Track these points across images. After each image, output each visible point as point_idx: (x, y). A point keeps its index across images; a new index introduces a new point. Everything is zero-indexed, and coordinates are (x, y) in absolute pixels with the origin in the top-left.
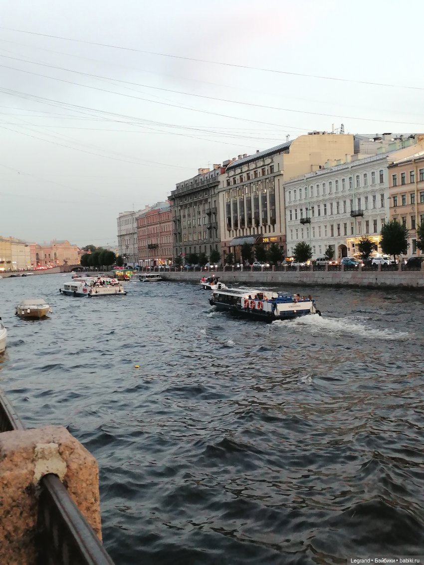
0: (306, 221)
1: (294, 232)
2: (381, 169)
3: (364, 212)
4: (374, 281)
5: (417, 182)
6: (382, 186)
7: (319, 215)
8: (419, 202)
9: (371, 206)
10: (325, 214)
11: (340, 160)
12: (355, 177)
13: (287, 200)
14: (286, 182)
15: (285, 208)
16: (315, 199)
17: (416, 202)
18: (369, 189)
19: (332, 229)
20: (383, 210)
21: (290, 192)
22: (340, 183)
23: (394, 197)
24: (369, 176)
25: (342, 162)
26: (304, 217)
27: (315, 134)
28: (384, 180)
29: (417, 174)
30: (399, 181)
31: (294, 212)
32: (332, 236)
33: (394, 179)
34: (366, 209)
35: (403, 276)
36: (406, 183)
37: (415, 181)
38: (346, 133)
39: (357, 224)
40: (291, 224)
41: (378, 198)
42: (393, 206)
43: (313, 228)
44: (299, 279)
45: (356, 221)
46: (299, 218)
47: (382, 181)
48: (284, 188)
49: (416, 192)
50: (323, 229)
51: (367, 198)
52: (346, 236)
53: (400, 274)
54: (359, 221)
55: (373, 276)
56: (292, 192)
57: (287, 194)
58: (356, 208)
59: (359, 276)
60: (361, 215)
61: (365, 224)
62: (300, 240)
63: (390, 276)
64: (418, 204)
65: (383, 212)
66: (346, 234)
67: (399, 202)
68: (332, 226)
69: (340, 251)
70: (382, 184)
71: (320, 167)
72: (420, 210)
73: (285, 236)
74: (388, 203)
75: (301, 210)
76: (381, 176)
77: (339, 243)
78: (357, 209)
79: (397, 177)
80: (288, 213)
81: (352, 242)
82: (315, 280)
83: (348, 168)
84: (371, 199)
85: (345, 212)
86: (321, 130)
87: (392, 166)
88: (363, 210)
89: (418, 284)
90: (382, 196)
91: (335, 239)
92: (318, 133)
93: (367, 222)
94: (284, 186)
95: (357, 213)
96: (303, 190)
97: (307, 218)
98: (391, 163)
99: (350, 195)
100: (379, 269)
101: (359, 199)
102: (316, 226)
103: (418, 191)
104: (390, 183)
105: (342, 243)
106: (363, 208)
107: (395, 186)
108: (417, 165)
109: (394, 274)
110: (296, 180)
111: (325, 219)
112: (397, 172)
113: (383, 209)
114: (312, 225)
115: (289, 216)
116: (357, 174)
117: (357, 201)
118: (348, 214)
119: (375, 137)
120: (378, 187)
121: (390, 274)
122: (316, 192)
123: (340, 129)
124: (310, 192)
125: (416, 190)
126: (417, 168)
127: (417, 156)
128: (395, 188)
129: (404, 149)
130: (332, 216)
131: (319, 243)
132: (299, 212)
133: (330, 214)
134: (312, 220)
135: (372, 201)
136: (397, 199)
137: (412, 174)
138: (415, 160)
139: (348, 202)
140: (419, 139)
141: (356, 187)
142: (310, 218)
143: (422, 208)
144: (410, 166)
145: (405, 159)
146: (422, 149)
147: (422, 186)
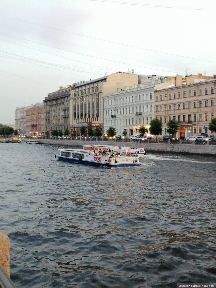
0: (113, 117)
1: (108, 122)
2: (151, 92)
3: (142, 113)
4: (146, 148)
5: (168, 100)
6: (151, 101)
7: (120, 113)
8: (168, 110)
9: (145, 110)
10: (123, 113)
11: (131, 87)
12: (138, 96)
13: (105, 105)
14: (105, 96)
15: (104, 109)
16: (118, 106)
17: (167, 110)
18: (145, 102)
19: (126, 121)
21: (106, 101)
22: (131, 98)
23: (157, 107)
24: (145, 96)
25: (132, 88)
26: (113, 114)
27: (119, 73)
28: (152, 98)
29: (168, 96)
30: (159, 99)
31: (108, 112)
32: (126, 124)
34: (143, 112)
35: (160, 146)
36: (163, 100)
37: (167, 99)
38: (135, 73)
39: (139, 119)
40: (106, 118)
41: (149, 107)
42: (156, 111)
43: (117, 120)
45: (138, 117)
46: (110, 114)
47: (151, 99)
48: (103, 99)
49: (167, 105)
50: (122, 121)
51: (144, 106)
53: (158, 145)
54: (140, 117)
55: (145, 145)
56: (107, 101)
57: (105, 102)
59: (139, 145)
60: (141, 115)
61: (142, 119)
62: (110, 126)
63: (153, 146)
65: (151, 114)
66: (133, 124)
68: (126, 119)
69: (130, 132)
70: (151, 100)
71: (121, 89)
72: (169, 114)
73: (103, 123)
74: (154, 109)
75: (111, 111)
76: (151, 96)
77: (129, 128)
78: (139, 112)
79: (158, 97)
80: (105, 112)
81: (136, 128)
83: (135, 91)
84: (145, 107)
85: (133, 113)
86: (122, 71)
87: (156, 91)
88: (141, 113)
89: (167, 150)
90: (151, 106)
91: (127, 126)
92: (121, 73)
93: (144, 118)
94: (103, 98)
95: (139, 114)
96: (113, 100)
97: (114, 115)
98: (156, 90)
99: (136, 104)
100: (148, 142)
101: (140, 107)
102: (119, 119)
103: (168, 104)
104: (155, 100)
105: (131, 128)
106: (142, 111)
107: (157, 101)
108: (168, 91)
109: (155, 144)
110: (109, 95)
111: (123, 116)
112: (159, 94)
113: (151, 112)
114: (117, 119)
115: (105, 113)
116: (139, 94)
118: (135, 114)
119: (149, 76)
120: (149, 101)
121: (153, 144)
122: (119, 102)
123: (132, 72)
124: (116, 102)
125: (167, 104)
126: (168, 93)
127: (168, 87)
128: (157, 102)
129: (162, 83)
130: (126, 114)
131: (120, 127)
132: (110, 111)
133: (126, 113)
134: (117, 116)
135: (146, 108)
136: (158, 108)
137: (166, 96)
138: (167, 89)
139: (135, 108)
140: (169, 79)
141: (138, 101)
142: (115, 115)
143: (170, 113)
144: (165, 92)
145: (163, 88)
146: (171, 84)
147: (170, 102)
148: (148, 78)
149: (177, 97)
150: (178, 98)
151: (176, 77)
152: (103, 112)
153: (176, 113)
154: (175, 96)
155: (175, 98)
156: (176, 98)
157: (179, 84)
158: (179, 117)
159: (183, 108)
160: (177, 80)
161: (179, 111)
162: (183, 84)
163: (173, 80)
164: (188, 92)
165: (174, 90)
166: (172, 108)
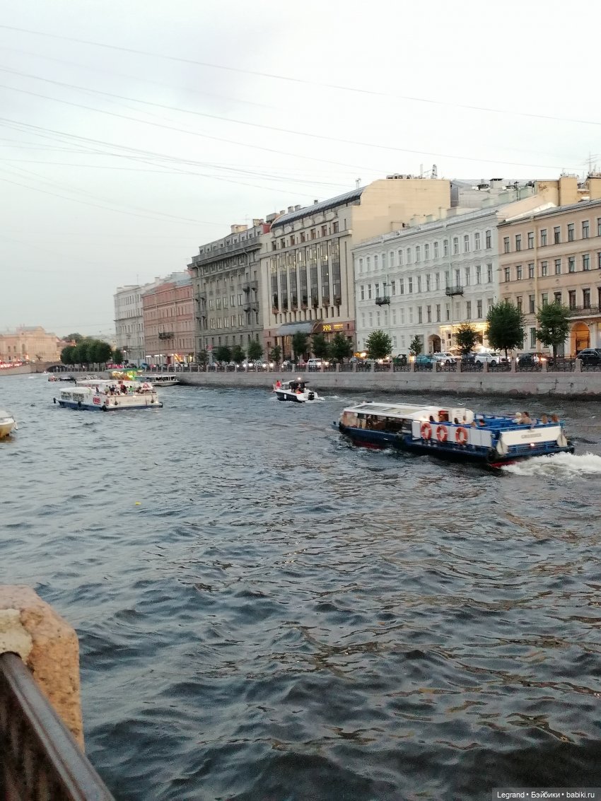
0: (382, 302)
1: (367, 317)
2: (488, 229)
3: (464, 289)
4: (478, 386)
5: (538, 248)
6: (489, 254)
7: (402, 292)
8: (540, 275)
9: (474, 281)
10: (411, 291)
11: (431, 215)
12: (452, 240)
13: (358, 271)
14: (356, 246)
15: (355, 283)
16: (396, 271)
17: (535, 276)
18: (472, 257)
19: (420, 313)
20: (491, 287)
21: (361, 260)
22: (431, 247)
23: (506, 269)
24: (472, 239)
25: (434, 219)
26: (381, 295)
27: (396, 178)
28: (492, 245)
29: (537, 237)
30: (513, 247)
31: (366, 289)
32: (420, 322)
33: (506, 243)
34: (468, 285)
35: (516, 380)
36: (522, 248)
37: (535, 247)
38: (439, 177)
39: (455, 305)
40: (362, 306)
41: (484, 269)
42: (504, 281)
43: (394, 311)
44: (373, 383)
45: (452, 301)
46: (374, 296)
47: (489, 245)
48: (353, 254)
49: (535, 262)
50: (407, 312)
51: (468, 270)
52: (439, 323)
53: (513, 377)
54: (458, 301)
55: (475, 379)
56: (365, 260)
57: (357, 262)
58: (453, 284)
59: (457, 378)
60: (460, 293)
61: (466, 305)
62: (375, 328)
63: (498, 379)
64: (538, 278)
65: (490, 289)
66: (439, 320)
67: (513, 275)
68: (420, 308)
69: (430, 343)
70: (489, 249)
71: (403, 225)
72: (542, 287)
73: (355, 322)
74: (497, 276)
75: (377, 285)
76: (488, 238)
77: (429, 332)
78: (455, 285)
79: (510, 240)
80: (359, 290)
81: (447, 332)
82: (396, 383)
83: (442, 227)
84: (473, 271)
85: (438, 289)
86: (405, 173)
87: (504, 225)
88: (462, 287)
89: (537, 389)
90: (490, 266)
91: (423, 327)
92: (401, 177)
93: (469, 303)
94: (353, 251)
95: (455, 291)
96: (380, 257)
97: (385, 297)
98: (501, 220)
99: (444, 265)
100: (485, 369)
101: (458, 271)
102: (397, 308)
103: (538, 260)
104: (500, 250)
105: (434, 332)
106: (463, 283)
107: (507, 253)
108: (540, 223)
109: (504, 376)
110: (369, 243)
111: (410, 299)
112: (511, 233)
113: (490, 285)
114: (392, 307)
115: (360, 294)
116: (455, 236)
117: (454, 273)
118: (443, 293)
119: (480, 183)
120: (483, 255)
121: (499, 376)
122: (398, 260)
123: (431, 172)
124: (389, 261)
125: (535, 259)
126: (537, 229)
127: (537, 211)
128: (507, 255)
129: (519, 201)
130: (419, 294)
131: (402, 332)
132: (374, 288)
133: (417, 291)
134: (392, 301)
135: (475, 274)
136: (510, 271)
137: (531, 236)
138: (535, 217)
139: (442, 276)
140: (540, 187)
141: (453, 254)
142: (389, 297)
143: (545, 284)
144: (529, 225)
145: (521, 216)
146: (545, 202)
147: (544, 253)
148: (477, 188)
149: (564, 237)
150: (567, 240)
151: (558, 182)
152: (355, 292)
153: (561, 285)
154: (557, 235)
155: (557, 242)
156: (561, 240)
157: (569, 199)
158: (572, 294)
159: (581, 270)
160: (562, 191)
161: (572, 276)
162: (582, 200)
163: (552, 191)
164: (596, 221)
165: (556, 219)
166: (551, 269)
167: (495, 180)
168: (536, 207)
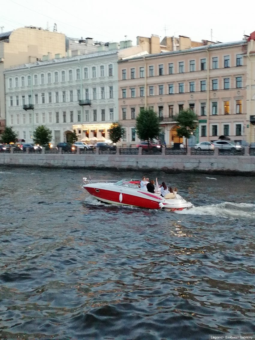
0: (29, 108)
1: (15, 118)
2: (110, 63)
3: (92, 101)
4: (134, 165)
5: (147, 77)
6: (111, 79)
7: (43, 102)
8: (148, 95)
9: (99, 96)
10: (50, 101)
11: (59, 54)
12: (83, 69)
13: (8, 86)
14: (7, 70)
15: (5, 94)
16: (39, 88)
17: (145, 95)
18: (98, 81)
19: (57, 116)
20: (112, 101)
21: (11, 79)
22: (67, 74)
23: (123, 90)
24: (98, 69)
25: (61, 56)
26: (27, 103)
27: (31, 28)
28: (113, 74)
29: (147, 70)
30: (128, 75)
31: (15, 99)
32: (58, 122)
33: (124, 73)
34: (94, 99)
35: (168, 160)
36: (135, 77)
37: (145, 76)
39: (85, 112)
40: (12, 110)
41: (107, 89)
42: (121, 97)
43: (37, 114)
46: (21, 104)
47: (111, 74)
48: (4, 75)
49: (145, 87)
50: (47, 116)
51: (95, 89)
52: (72, 123)
53: (164, 158)
54: (87, 109)
55: (133, 160)
56: (14, 80)
57: (8, 81)
58: (83, 98)
59: (117, 159)
60: (89, 104)
61: (93, 112)
63: (152, 160)
64: (147, 96)
65: (112, 103)
66: (72, 121)
67: (128, 93)
68: (57, 113)
69: (64, 136)
70: (111, 77)
71: (37, 59)
72: (149, 102)
73: (5, 120)
74: (117, 94)
75: (23, 97)
76: (110, 70)
77: (64, 129)
78: (84, 98)
79: (126, 72)
80: (8, 99)
81: (78, 129)
83: (77, 60)
84: (99, 90)
85: (71, 101)
87: (121, 62)
88: (90, 100)
90: (111, 88)
91: (60, 125)
92: (35, 28)
93: (95, 112)
94: (5, 73)
95: (85, 102)
96: (26, 78)
97: (30, 105)
98: (119, 58)
99: (78, 85)
101: (87, 90)
102: (40, 113)
103: (147, 85)
104: (119, 77)
105: (68, 129)
106: (91, 97)
107: (124, 80)
108: (148, 62)
109: (157, 157)
110: (16, 68)
112: (127, 68)
113: (111, 100)
114: (35, 112)
115: (10, 102)
116: (86, 67)
117: (84, 91)
118: (76, 103)
119: (80, 39)
120: (107, 80)
121: (153, 158)
122: (40, 81)
123: (53, 28)
124: (34, 81)
125: (146, 84)
126: (147, 65)
127: (139, 55)
130: (57, 104)
132: (20, 98)
133: (55, 102)
134: (35, 107)
135: (100, 92)
137: (142, 69)
138: (146, 57)
139: (75, 92)
140: (140, 41)
141: (83, 78)
142: (33, 105)
143: (151, 101)
144: (142, 62)
145: (131, 57)
146: (143, 50)
147: (151, 81)
148: (78, 42)
149: (165, 71)
150: (168, 73)
151: (150, 39)
152: (5, 100)
153: (163, 101)
154: (160, 70)
155: (161, 74)
156: (163, 73)
157: (156, 50)
158: (171, 107)
159: (178, 92)
160: (153, 45)
161: (171, 96)
163: (146, 44)
165: (160, 60)
166: (156, 91)
167: (89, 38)
168: (138, 53)
